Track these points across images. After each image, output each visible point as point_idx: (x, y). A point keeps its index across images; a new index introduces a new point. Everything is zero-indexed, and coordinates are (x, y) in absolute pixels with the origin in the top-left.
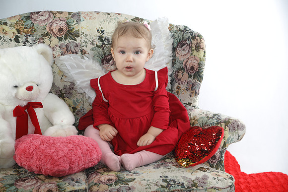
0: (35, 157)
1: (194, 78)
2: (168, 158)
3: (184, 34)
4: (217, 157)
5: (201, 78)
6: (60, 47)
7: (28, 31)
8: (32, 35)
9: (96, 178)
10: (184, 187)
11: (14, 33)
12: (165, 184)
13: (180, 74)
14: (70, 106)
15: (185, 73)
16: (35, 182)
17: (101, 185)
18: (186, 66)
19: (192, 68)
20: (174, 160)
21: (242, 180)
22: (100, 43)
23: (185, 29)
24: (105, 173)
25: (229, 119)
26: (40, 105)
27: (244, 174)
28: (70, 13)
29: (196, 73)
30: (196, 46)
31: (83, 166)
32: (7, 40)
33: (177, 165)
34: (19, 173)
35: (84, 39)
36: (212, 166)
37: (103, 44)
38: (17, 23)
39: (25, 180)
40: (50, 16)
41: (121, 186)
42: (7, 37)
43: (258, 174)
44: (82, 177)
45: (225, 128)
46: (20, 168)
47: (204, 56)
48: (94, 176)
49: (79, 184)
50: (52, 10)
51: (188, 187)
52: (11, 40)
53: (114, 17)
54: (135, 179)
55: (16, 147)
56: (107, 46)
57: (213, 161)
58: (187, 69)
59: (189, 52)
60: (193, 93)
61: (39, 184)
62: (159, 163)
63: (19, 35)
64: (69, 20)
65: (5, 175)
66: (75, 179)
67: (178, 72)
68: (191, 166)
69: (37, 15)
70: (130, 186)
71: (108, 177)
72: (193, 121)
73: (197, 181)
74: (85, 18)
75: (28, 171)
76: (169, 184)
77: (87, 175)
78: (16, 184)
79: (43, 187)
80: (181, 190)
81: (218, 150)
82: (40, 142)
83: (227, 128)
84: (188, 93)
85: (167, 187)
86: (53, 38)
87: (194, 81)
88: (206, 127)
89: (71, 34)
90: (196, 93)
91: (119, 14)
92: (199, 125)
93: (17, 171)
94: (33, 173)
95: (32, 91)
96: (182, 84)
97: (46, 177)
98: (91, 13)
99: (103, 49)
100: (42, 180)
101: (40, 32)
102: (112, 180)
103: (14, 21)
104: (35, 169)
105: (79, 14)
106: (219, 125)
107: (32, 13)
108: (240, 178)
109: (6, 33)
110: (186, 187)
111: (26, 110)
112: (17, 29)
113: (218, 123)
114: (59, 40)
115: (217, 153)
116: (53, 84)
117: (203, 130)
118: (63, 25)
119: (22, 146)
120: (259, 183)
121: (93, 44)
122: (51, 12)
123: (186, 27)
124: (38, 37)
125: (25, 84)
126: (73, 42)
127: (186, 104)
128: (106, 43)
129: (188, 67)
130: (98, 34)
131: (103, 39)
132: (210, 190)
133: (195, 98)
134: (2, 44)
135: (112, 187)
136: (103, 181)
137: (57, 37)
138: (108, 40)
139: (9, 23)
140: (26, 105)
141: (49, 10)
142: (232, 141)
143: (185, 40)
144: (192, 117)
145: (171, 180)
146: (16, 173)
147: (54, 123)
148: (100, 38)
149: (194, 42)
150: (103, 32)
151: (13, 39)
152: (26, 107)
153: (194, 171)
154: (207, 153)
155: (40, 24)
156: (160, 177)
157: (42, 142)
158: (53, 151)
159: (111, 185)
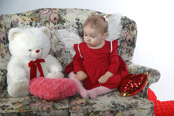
0: (40, 90)
1: (130, 46)
2: (115, 92)
3: (125, 21)
4: (144, 91)
5: (135, 46)
6: (54, 28)
7: (37, 20)
8: (39, 22)
9: (74, 102)
10: (125, 108)
11: (29, 21)
12: (114, 106)
13: (122, 44)
14: (60, 62)
15: (125, 43)
16: (40, 103)
17: (77, 106)
18: (126, 39)
19: (129, 40)
20: (118, 93)
21: (158, 105)
22: (77, 26)
23: (126, 18)
24: (80, 100)
25: (151, 70)
26: (43, 61)
27: (159, 101)
28: (60, 9)
29: (132, 43)
30: (132, 28)
31: (67, 96)
32: (26, 24)
33: (120, 96)
34: (32, 98)
35: (68, 24)
36: (141, 97)
37: (79, 26)
38: (31, 15)
39: (35, 103)
40: (49, 11)
41: (89, 106)
42: (26, 23)
43: (167, 101)
44: (67, 101)
45: (149, 75)
46: (32, 96)
47: (136, 33)
48: (73, 101)
49: (65, 105)
50: (51, 8)
51: (127, 108)
52: (27, 24)
53: (85, 11)
54: (96, 103)
55: (30, 84)
56: (81, 28)
57: (142, 93)
58: (126, 41)
59: (127, 31)
60: (130, 54)
61: (43, 105)
62: (110, 94)
63: (32, 22)
64: (60, 13)
65: (24, 100)
66: (63, 103)
67: (121, 43)
68: (129, 96)
69: (42, 11)
70: (93, 107)
71: (81, 102)
72: (130, 71)
73: (132, 104)
74: (69, 12)
75: (37, 98)
76: (116, 106)
77: (70, 101)
78: (30, 105)
79: (45, 107)
80: (123, 110)
81: (144, 87)
82: (43, 81)
83: (150, 75)
84: (127, 54)
85: (115, 108)
86: (51, 23)
87: (130, 48)
88: (137, 74)
89: (61, 21)
90: (131, 55)
91: (88, 10)
92: (133, 73)
93: (31, 98)
94: (39, 98)
95: (39, 53)
96: (123, 50)
97: (46, 101)
98: (72, 9)
99: (79, 29)
100: (44, 103)
101: (43, 20)
102: (83, 103)
103: (29, 14)
104: (40, 96)
105: (65, 10)
106: (145, 73)
107: (39, 9)
108: (156, 104)
109: (25, 21)
110: (126, 108)
111: (36, 64)
112: (31, 18)
113: (144, 72)
114: (54, 24)
115: (144, 89)
116: (51, 49)
117: (136, 76)
118: (56, 16)
119: (33, 83)
120: (168, 107)
121: (73, 27)
122: (50, 8)
123: (126, 17)
124: (43, 23)
125: (35, 49)
126: (62, 26)
127: (126, 61)
128: (80, 26)
129: (127, 40)
130: (76, 21)
131: (79, 24)
132: (139, 110)
133: (131, 58)
134: (23, 26)
135: (83, 107)
136: (78, 104)
137: (53, 23)
138: (81, 24)
139: (27, 15)
140: (35, 60)
141: (49, 8)
142: (152, 82)
143: (125, 25)
144: (129, 68)
145: (117, 104)
146: (30, 99)
147: (51, 71)
148: (77, 23)
149: (131, 26)
150: (79, 20)
151: (29, 24)
152: (35, 62)
153: (130, 99)
154: (138, 89)
155: (44, 15)
156: (111, 102)
157: (44, 82)
158: (50, 86)
159: (83, 106)
